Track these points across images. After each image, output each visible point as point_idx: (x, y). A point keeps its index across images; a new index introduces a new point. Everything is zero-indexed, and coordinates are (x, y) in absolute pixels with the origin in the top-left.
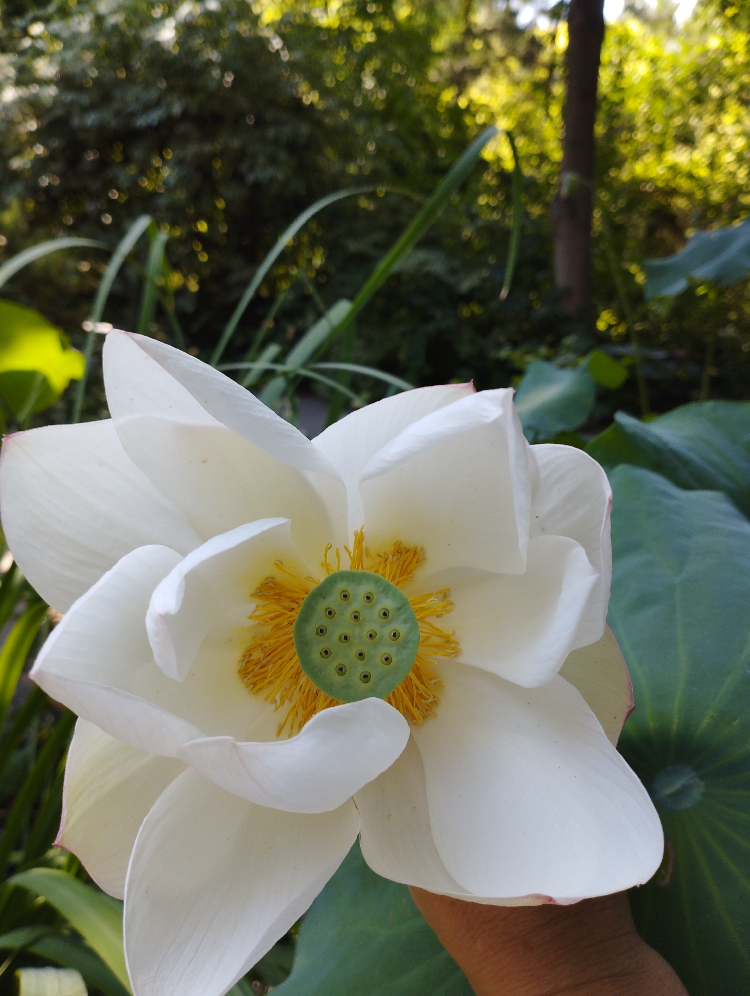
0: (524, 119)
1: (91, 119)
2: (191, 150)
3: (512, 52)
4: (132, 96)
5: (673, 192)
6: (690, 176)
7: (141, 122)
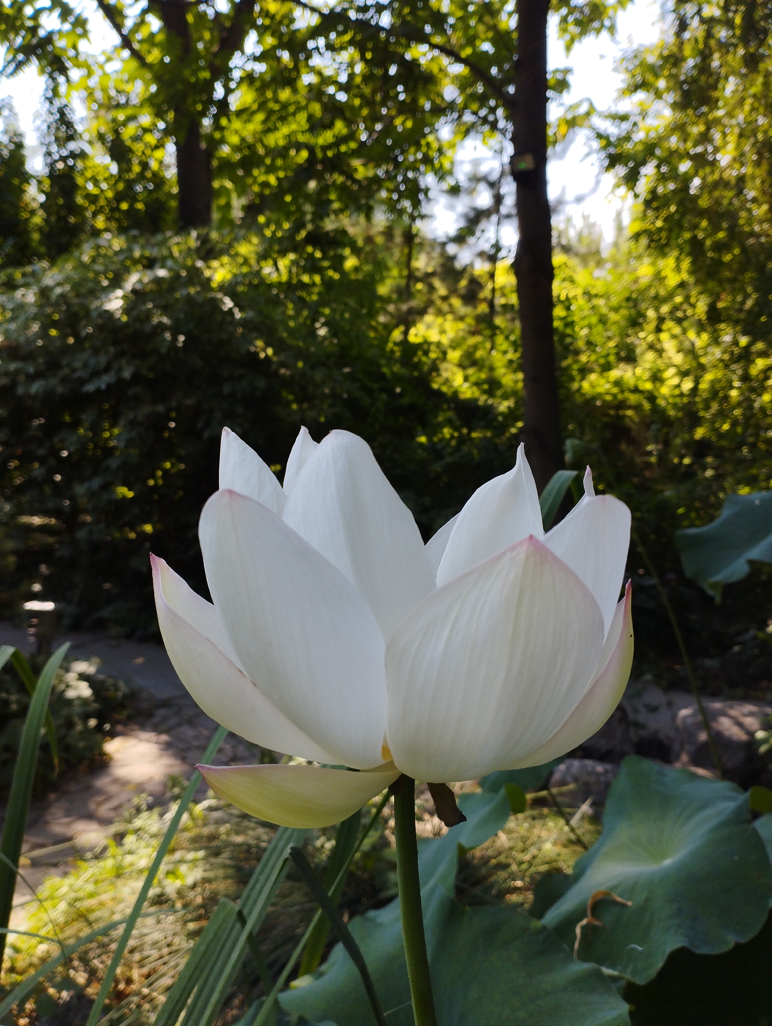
0: (472, 350)
1: (36, 388)
2: (144, 411)
3: (453, 291)
4: (80, 362)
5: (622, 405)
6: (636, 390)
7: (90, 388)
